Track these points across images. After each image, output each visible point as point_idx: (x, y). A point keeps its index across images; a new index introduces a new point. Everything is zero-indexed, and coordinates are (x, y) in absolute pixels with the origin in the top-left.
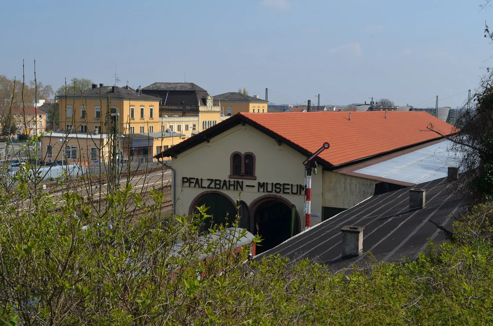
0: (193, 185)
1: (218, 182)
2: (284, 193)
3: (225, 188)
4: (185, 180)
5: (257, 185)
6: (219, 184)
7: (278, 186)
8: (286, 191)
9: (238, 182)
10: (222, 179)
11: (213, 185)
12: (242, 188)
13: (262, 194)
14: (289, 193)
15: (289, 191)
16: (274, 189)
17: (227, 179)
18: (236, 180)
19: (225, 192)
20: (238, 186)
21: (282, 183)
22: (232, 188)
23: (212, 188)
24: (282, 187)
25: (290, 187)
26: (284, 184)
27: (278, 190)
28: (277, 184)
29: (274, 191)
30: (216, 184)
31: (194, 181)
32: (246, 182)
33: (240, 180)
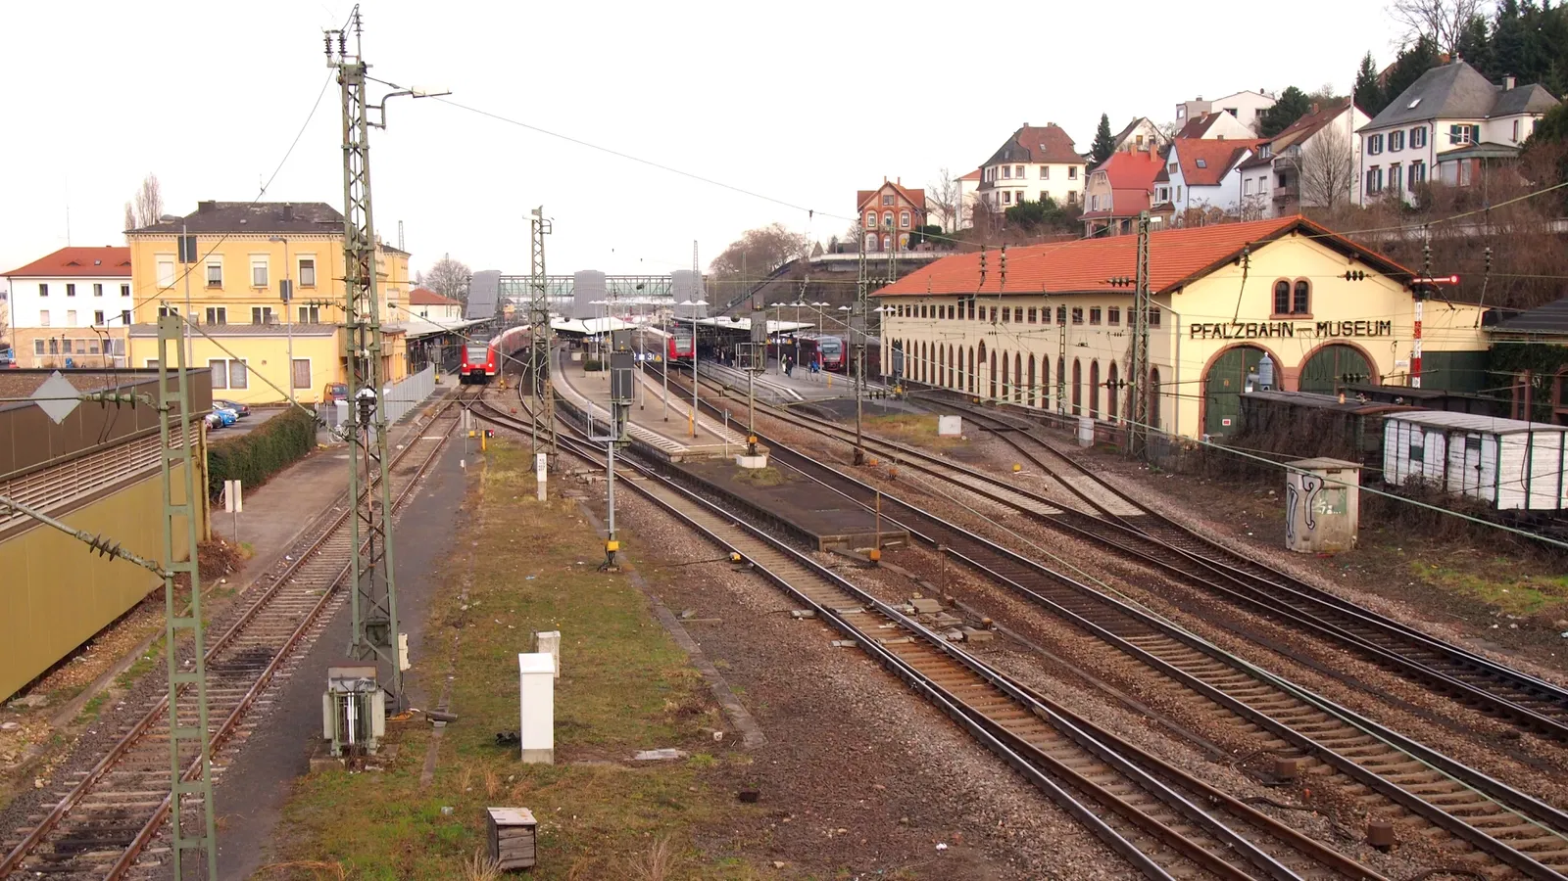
0: (1208, 335)
1: (1252, 328)
2: (1357, 335)
3: (1263, 334)
4: (1196, 328)
5: (1314, 327)
6: (1255, 331)
7: (1347, 326)
8: (1359, 332)
9: (1285, 325)
10: (1260, 323)
11: (1243, 333)
12: (1291, 334)
13: (1323, 339)
14: (1363, 335)
15: (1364, 332)
16: (1341, 330)
17: (1267, 322)
18: (1282, 322)
19: (1261, 341)
20: (1286, 331)
21: (1353, 321)
22: (1275, 334)
23: (1243, 337)
24: (1353, 327)
25: (1365, 326)
26: (1357, 322)
27: (1347, 332)
28: (1346, 322)
29: (1341, 334)
30: (1248, 331)
31: (1212, 329)
32: (1298, 324)
33: (1288, 322)
